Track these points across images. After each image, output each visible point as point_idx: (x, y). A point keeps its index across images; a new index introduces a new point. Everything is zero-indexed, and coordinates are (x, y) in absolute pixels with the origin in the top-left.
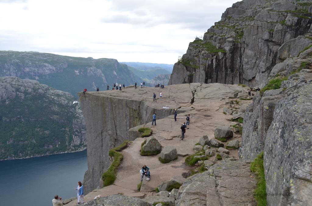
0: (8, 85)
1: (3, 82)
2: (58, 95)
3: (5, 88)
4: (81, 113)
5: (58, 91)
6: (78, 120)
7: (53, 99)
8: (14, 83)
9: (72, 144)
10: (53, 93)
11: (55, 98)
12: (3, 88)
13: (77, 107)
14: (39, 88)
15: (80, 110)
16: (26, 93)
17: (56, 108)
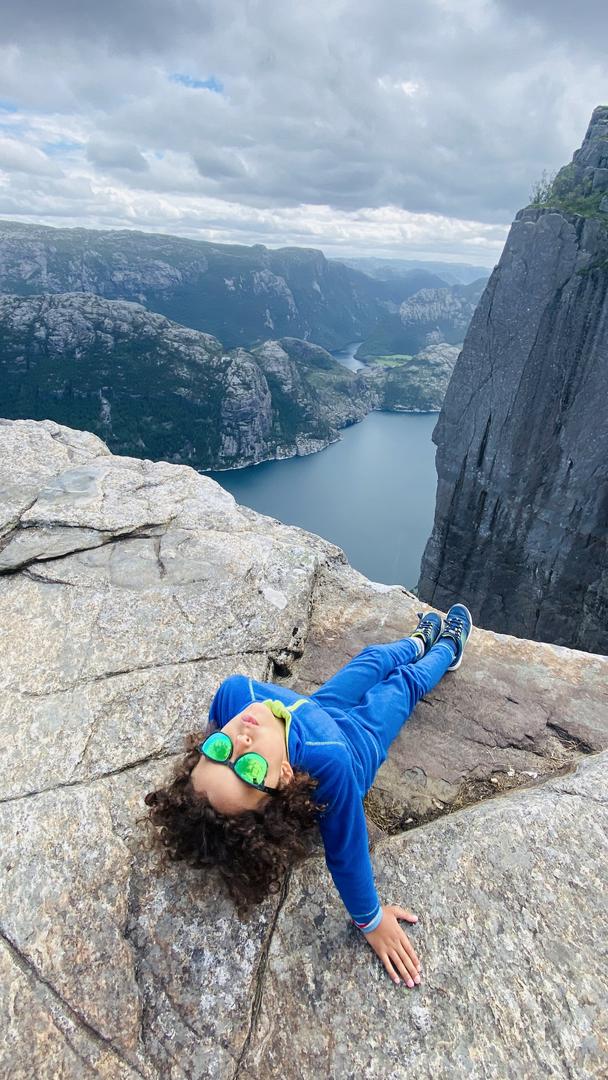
0: (77, 315)
1: (64, 307)
2: (188, 341)
3: (70, 321)
4: (239, 384)
5: (187, 330)
6: (232, 401)
7: (176, 349)
8: (88, 309)
9: (220, 454)
10: (176, 336)
11: (181, 348)
12: (65, 321)
13: (230, 371)
14: (145, 323)
15: (235, 377)
16: (117, 333)
17: (184, 372)
